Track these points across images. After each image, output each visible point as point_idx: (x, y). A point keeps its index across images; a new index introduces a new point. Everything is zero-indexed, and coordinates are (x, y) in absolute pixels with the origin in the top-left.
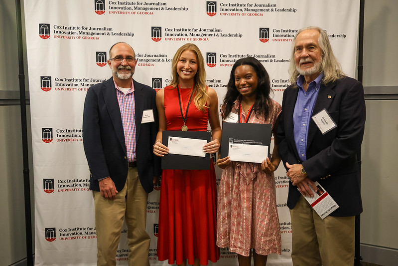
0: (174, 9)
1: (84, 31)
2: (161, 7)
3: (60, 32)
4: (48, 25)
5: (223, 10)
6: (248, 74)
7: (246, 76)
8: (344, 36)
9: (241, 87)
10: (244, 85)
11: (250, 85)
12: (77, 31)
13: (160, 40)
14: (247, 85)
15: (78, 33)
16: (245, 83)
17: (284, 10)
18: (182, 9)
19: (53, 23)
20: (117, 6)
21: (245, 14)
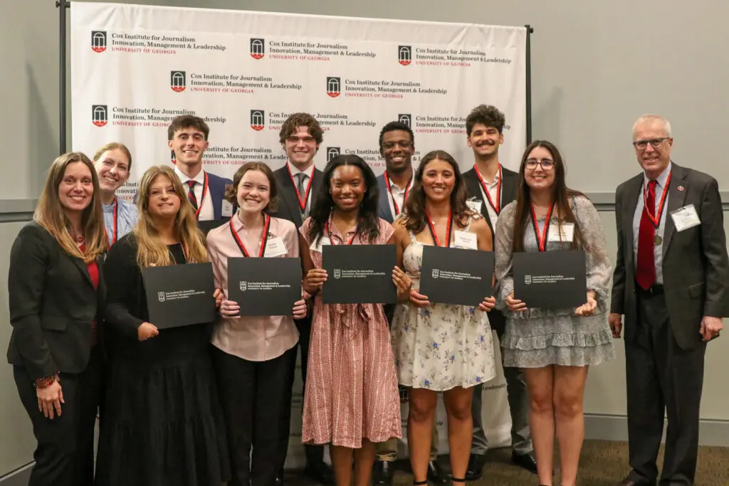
0: (283, 86)
1: (155, 115)
2: (264, 83)
3: (122, 117)
4: (105, 107)
5: (349, 89)
6: (356, 179)
7: (352, 182)
9: (342, 196)
10: (347, 195)
11: (357, 195)
13: (262, 128)
14: (352, 196)
15: (146, 117)
16: (351, 192)
17: (430, 91)
18: (293, 86)
19: (112, 103)
20: (203, 80)
21: (379, 95)
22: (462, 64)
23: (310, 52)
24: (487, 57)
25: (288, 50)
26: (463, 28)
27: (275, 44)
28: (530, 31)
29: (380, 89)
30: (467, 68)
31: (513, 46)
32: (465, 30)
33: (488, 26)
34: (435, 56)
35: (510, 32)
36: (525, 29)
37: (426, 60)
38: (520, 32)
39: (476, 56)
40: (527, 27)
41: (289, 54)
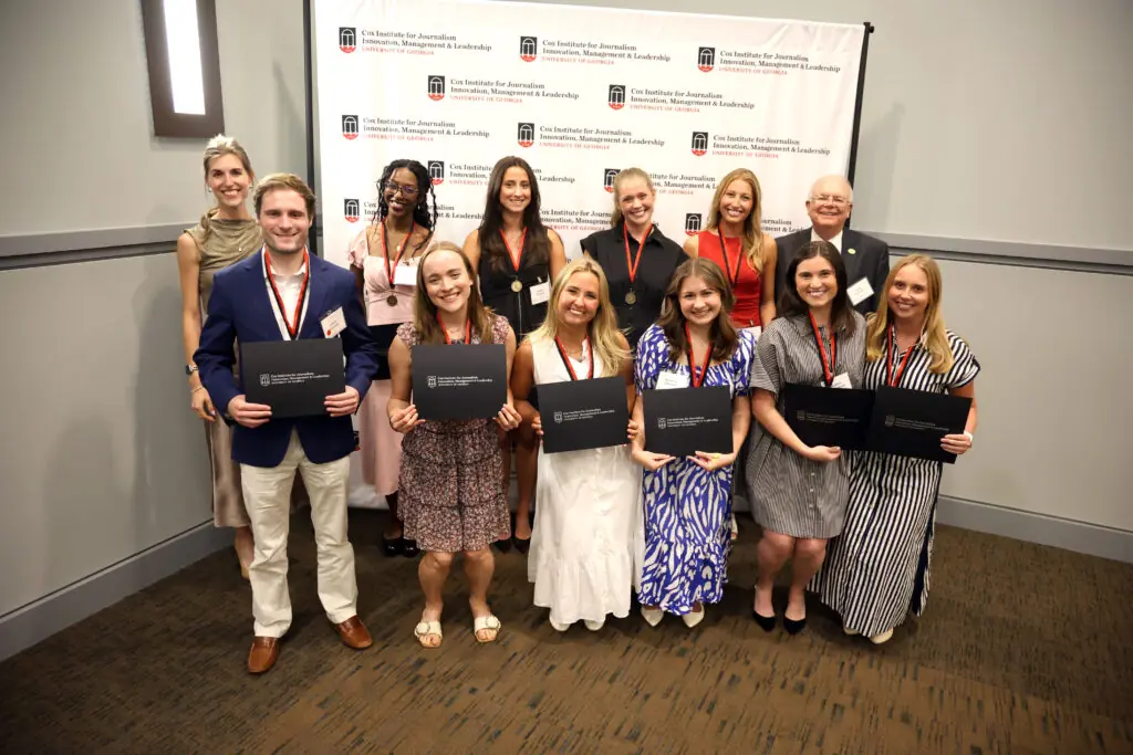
0: (557, 95)
1: (410, 127)
2: (534, 90)
3: (373, 129)
5: (636, 100)
8: (827, 152)
12: (399, 127)
15: (400, 130)
17: (734, 105)
18: (569, 96)
20: (464, 86)
21: (670, 109)
22: (777, 72)
23: (591, 54)
24: (810, 64)
25: (567, 50)
26: (783, 25)
27: (550, 44)
28: (869, 29)
29: (673, 101)
30: (782, 76)
31: (845, 50)
32: (786, 27)
33: (816, 23)
34: (744, 60)
35: (844, 31)
36: (864, 27)
37: (732, 66)
38: (856, 31)
39: (795, 62)
40: (867, 24)
41: (565, 56)
